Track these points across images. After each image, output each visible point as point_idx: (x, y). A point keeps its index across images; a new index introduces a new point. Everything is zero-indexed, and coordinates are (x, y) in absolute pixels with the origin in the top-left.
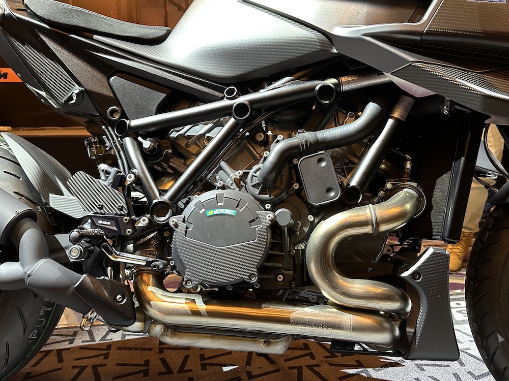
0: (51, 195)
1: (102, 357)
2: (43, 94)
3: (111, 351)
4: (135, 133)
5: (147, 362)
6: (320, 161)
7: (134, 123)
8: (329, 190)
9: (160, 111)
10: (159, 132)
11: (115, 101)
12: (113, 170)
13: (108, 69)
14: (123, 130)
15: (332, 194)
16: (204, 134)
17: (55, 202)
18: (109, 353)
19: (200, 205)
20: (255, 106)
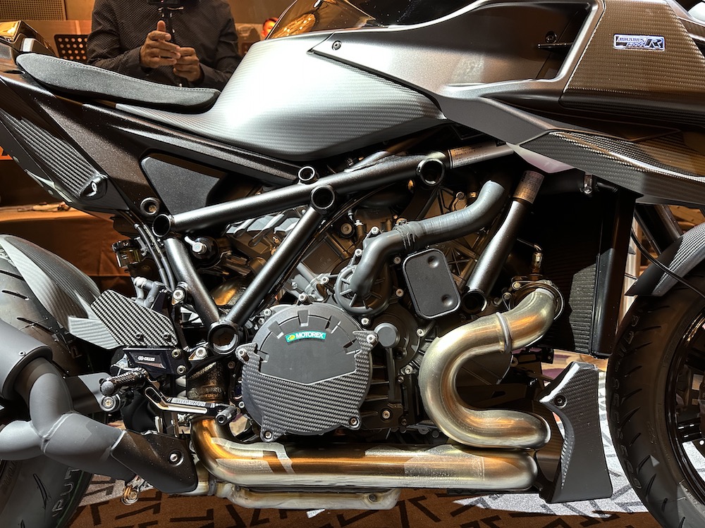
0: (70, 318)
1: (152, 510)
2: (51, 184)
3: (163, 501)
4: (180, 232)
5: (210, 512)
6: (431, 260)
7: (178, 218)
8: (445, 298)
9: (211, 201)
10: (212, 229)
11: (151, 190)
12: (153, 285)
13: (138, 149)
14: (165, 229)
15: (450, 303)
16: (272, 228)
17: (77, 327)
18: (160, 503)
19: (276, 328)
20: (339, 191)
